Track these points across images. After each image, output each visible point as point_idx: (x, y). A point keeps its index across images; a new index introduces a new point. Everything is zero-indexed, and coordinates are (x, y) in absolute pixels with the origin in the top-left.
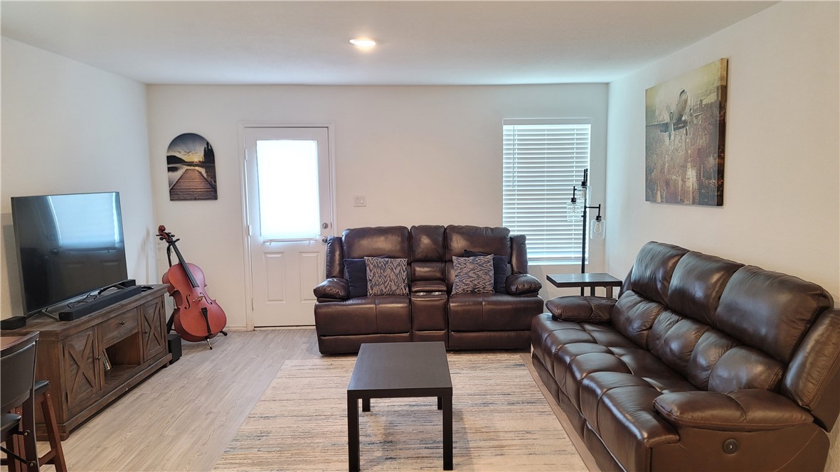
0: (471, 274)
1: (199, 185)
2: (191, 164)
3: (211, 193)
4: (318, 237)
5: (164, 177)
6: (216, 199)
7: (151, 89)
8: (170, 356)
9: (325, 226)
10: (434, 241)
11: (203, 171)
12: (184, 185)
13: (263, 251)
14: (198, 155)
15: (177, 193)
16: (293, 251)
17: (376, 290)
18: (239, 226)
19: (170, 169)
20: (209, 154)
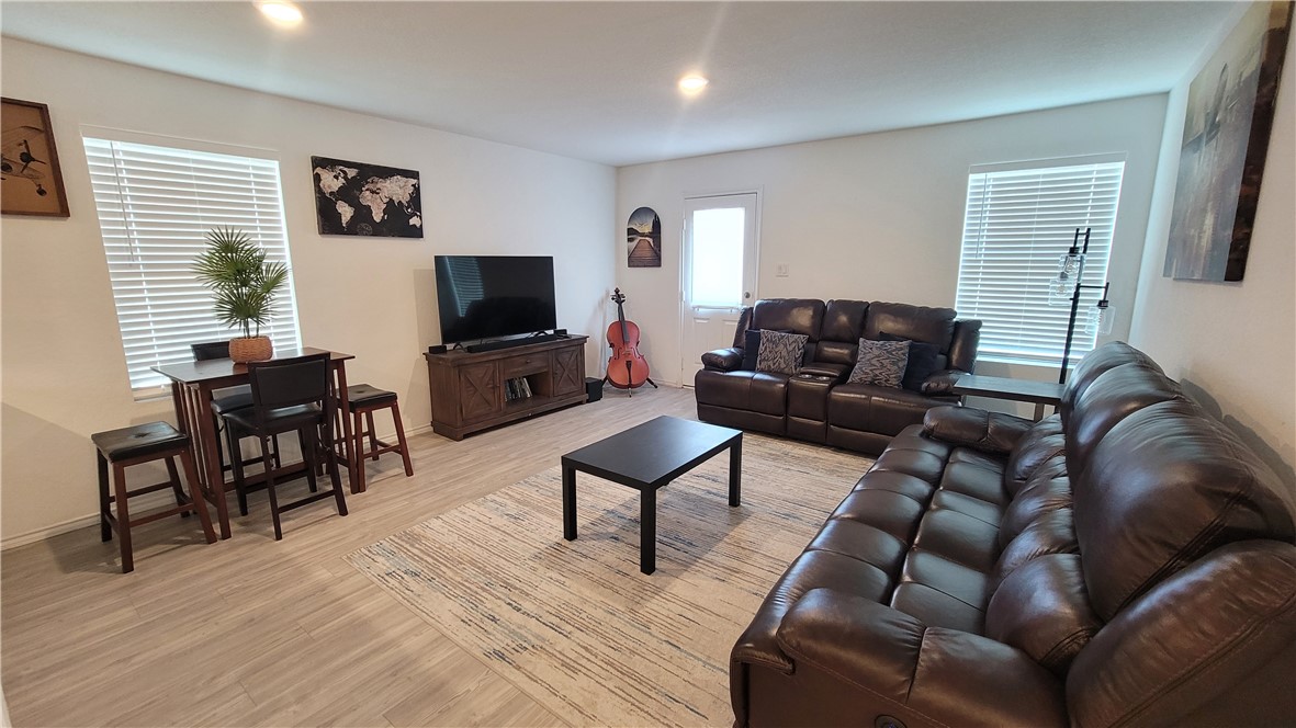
0: (874, 361)
1: (648, 254)
2: (643, 235)
3: (656, 261)
4: (740, 306)
5: (625, 246)
6: (659, 265)
7: (621, 172)
8: (586, 396)
9: (748, 296)
10: (851, 319)
11: (651, 240)
12: (638, 254)
13: (693, 314)
14: (648, 229)
15: (634, 261)
16: (717, 316)
17: (764, 365)
18: (674, 291)
19: (630, 240)
20: (657, 225)
